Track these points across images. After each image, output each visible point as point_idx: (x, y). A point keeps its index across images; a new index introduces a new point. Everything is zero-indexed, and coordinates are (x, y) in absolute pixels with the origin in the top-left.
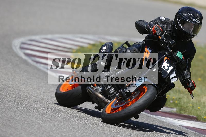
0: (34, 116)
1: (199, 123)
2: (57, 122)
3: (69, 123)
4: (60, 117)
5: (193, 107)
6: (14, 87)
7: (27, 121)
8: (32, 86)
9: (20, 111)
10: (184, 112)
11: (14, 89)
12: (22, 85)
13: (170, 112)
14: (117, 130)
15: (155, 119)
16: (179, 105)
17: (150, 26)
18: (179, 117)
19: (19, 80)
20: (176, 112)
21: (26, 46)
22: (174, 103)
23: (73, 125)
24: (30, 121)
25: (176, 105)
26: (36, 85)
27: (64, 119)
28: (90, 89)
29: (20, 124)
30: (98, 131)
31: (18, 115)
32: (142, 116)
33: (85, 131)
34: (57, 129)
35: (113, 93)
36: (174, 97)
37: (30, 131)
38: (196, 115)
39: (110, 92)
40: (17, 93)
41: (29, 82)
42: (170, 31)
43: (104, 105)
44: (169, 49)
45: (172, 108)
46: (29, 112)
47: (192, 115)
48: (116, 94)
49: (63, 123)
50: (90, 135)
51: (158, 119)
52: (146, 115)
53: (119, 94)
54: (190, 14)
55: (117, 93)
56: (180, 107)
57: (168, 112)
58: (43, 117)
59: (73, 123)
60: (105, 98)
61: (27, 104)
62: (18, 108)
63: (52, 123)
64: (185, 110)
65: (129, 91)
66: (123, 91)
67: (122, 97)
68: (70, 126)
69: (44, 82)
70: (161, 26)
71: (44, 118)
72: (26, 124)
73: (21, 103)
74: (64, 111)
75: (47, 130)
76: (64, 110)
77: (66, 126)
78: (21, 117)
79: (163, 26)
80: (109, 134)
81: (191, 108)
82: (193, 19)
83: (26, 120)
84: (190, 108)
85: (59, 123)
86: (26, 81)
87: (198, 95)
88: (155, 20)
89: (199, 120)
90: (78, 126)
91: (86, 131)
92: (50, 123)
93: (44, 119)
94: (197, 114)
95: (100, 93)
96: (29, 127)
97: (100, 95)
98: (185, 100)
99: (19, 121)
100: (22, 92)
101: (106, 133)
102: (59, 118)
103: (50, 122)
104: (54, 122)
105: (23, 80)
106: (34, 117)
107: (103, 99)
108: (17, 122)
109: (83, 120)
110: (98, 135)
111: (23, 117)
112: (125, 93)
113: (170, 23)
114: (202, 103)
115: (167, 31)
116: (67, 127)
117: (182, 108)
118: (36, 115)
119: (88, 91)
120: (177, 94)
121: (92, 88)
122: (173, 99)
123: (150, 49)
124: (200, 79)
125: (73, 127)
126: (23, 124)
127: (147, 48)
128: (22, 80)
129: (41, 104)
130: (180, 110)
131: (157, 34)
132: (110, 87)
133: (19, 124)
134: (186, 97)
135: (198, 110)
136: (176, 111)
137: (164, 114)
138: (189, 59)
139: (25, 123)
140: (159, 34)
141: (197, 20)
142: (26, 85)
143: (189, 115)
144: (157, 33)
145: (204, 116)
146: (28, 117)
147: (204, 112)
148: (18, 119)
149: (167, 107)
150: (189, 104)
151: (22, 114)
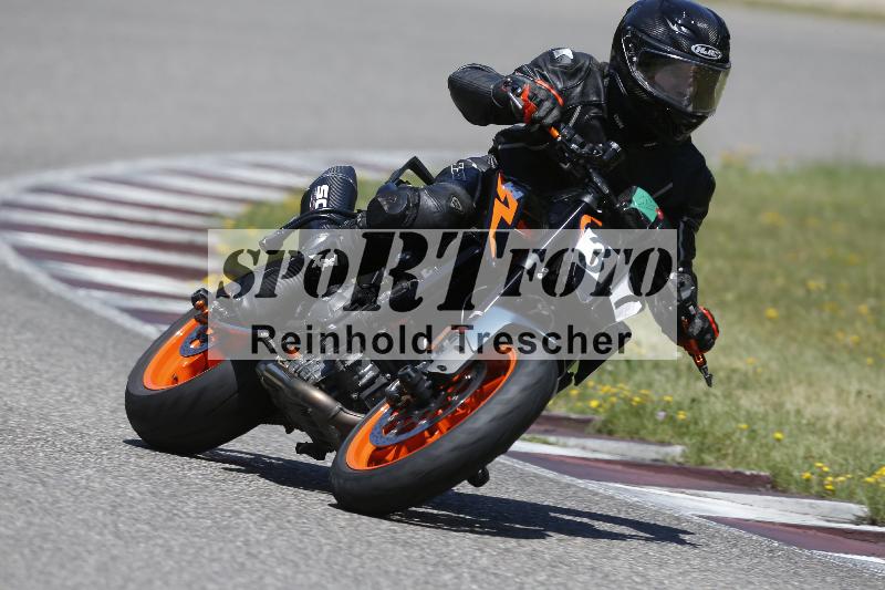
0: (80, 517)
1: (780, 502)
2: (180, 534)
3: (230, 536)
4: (191, 514)
5: (752, 434)
7: (52, 537)
8: (60, 387)
9: (16, 496)
10: (717, 459)
12: (15, 386)
13: (656, 460)
14: (437, 555)
15: (596, 494)
16: (692, 427)
17: (509, 88)
18: (698, 482)
20: (681, 460)
22: (671, 419)
23: (246, 543)
24: (63, 537)
25: (681, 431)
26: (79, 380)
27: (209, 523)
29: (22, 555)
30: (356, 562)
31: (12, 517)
32: (541, 485)
33: (303, 568)
34: (184, 564)
35: (372, 381)
36: (668, 398)
37: (69, 583)
38: (769, 468)
39: (361, 377)
41: (47, 372)
42: (598, 105)
43: (337, 435)
44: (596, 179)
45: (662, 443)
46: (58, 502)
47: (749, 469)
48: (387, 385)
49: (204, 540)
50: (324, 582)
51: (610, 492)
52: (558, 483)
53: (398, 383)
55: (391, 381)
56: (697, 440)
57: (647, 462)
58: (120, 515)
59: (249, 537)
60: (338, 406)
61: (44, 468)
62: (9, 485)
63: (160, 541)
64: (719, 450)
65: (443, 368)
66: (415, 371)
67: (412, 396)
68: (239, 547)
69: (109, 367)
70: (560, 86)
71: (123, 522)
72: (48, 553)
73: (18, 463)
74: (207, 487)
75: (138, 573)
76: (207, 483)
77: (221, 550)
78: (24, 525)
79: (569, 84)
80: (405, 575)
81: (745, 441)
82: (693, 48)
83: (45, 537)
84: (739, 440)
85: (186, 538)
86: (32, 368)
87: (770, 381)
89: (780, 488)
90: (271, 548)
91: (307, 566)
92: (152, 542)
93: (121, 525)
94: (771, 464)
95: (317, 385)
96: (62, 566)
97: (319, 396)
98: (719, 408)
99: (17, 540)
100: (20, 414)
101: (393, 569)
102: (189, 517)
103: (148, 538)
104: (167, 536)
105: (19, 362)
106: (79, 520)
107: (331, 410)
109: (289, 522)
110: (357, 581)
111: (30, 524)
112: (425, 378)
113: (596, 73)
114: (788, 413)
115: (587, 106)
116: (226, 556)
117: (709, 440)
118: (87, 512)
119: (266, 379)
120: (683, 382)
121: (280, 367)
122: (666, 406)
123: (517, 185)
124: (772, 312)
125: (248, 554)
126: (33, 552)
127: (504, 181)
128: (14, 364)
130: (700, 450)
131: (541, 119)
133: (17, 556)
135: (774, 447)
136: (684, 454)
137: (633, 471)
138: (685, 219)
139: (41, 548)
140: (549, 120)
141: (707, 49)
142: (32, 385)
143: (740, 469)
144: (541, 113)
145: (801, 470)
146: (53, 521)
147: (801, 452)
148: (10, 532)
149: (643, 440)
150: (738, 421)
151: (29, 512)
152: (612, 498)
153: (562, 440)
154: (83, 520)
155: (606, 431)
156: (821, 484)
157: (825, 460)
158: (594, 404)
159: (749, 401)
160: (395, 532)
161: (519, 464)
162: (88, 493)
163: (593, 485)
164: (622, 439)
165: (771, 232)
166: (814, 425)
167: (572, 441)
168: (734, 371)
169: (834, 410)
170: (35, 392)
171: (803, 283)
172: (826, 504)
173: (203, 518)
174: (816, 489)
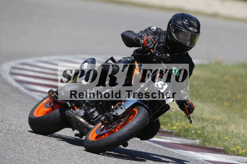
1: (226, 157)
2: (57, 160)
5: (219, 137)
6: (4, 121)
9: (11, 148)
10: (209, 144)
11: (4, 123)
12: (13, 118)
13: (192, 144)
15: (174, 153)
16: (202, 135)
17: (140, 37)
18: (203, 150)
19: (10, 112)
20: (199, 144)
21: (16, 71)
22: (196, 133)
24: (24, 160)
25: (199, 136)
27: (65, 157)
28: (70, 112)
31: (10, 154)
32: (159, 150)
35: (97, 117)
36: (196, 127)
38: (223, 147)
39: (94, 116)
40: (8, 127)
41: (22, 114)
42: (163, 43)
43: (86, 131)
45: (194, 139)
47: (218, 147)
49: (63, 162)
51: (178, 153)
52: (164, 149)
53: (104, 117)
54: (185, 23)
55: (102, 117)
56: (203, 138)
57: (189, 144)
58: (40, 155)
59: (76, 162)
60: (87, 123)
63: (51, 162)
64: (209, 142)
65: (117, 113)
66: (109, 114)
67: (108, 121)
73: (13, 139)
78: (13, 156)
79: (155, 37)
81: (217, 139)
82: (189, 28)
83: (19, 160)
84: (215, 139)
86: (18, 113)
87: (225, 123)
88: (145, 30)
89: (226, 153)
93: (40, 158)
95: (82, 117)
97: (82, 120)
98: (210, 130)
99: (11, 161)
100: (14, 126)
103: (48, 161)
104: (53, 161)
105: (14, 111)
107: (85, 124)
108: (9, 162)
111: (15, 156)
112: (112, 116)
113: (162, 34)
114: (229, 132)
115: (159, 43)
117: (207, 139)
118: (31, 154)
119: (68, 115)
120: (200, 122)
122: (195, 129)
124: (226, 104)
129: (37, 140)
130: (204, 142)
131: (149, 47)
132: (94, 109)
134: (210, 126)
135: (225, 141)
136: (200, 143)
137: (185, 147)
140: (151, 47)
143: (215, 147)
144: (149, 45)
145: (232, 148)
146: (21, 155)
147: (232, 143)
148: (9, 158)
149: (188, 139)
150: (215, 133)
151: (15, 153)
152: (178, 154)
153: (165, 137)
154: (29, 156)
155: (178, 135)
156: (238, 152)
157: (239, 145)
158: (175, 128)
159: (218, 128)
160: (117, 162)
161: (153, 144)
162: (31, 148)
163: (173, 150)
164: (182, 138)
165: (227, 82)
166: (236, 135)
167: (168, 138)
168: (215, 120)
169: (242, 132)
170: (19, 120)
171: (236, 96)
172: (239, 158)
173: (63, 156)
174: (236, 153)
